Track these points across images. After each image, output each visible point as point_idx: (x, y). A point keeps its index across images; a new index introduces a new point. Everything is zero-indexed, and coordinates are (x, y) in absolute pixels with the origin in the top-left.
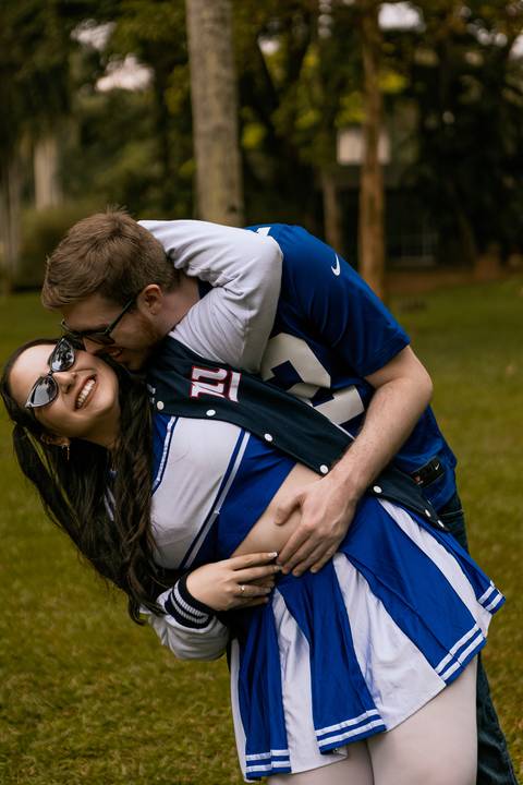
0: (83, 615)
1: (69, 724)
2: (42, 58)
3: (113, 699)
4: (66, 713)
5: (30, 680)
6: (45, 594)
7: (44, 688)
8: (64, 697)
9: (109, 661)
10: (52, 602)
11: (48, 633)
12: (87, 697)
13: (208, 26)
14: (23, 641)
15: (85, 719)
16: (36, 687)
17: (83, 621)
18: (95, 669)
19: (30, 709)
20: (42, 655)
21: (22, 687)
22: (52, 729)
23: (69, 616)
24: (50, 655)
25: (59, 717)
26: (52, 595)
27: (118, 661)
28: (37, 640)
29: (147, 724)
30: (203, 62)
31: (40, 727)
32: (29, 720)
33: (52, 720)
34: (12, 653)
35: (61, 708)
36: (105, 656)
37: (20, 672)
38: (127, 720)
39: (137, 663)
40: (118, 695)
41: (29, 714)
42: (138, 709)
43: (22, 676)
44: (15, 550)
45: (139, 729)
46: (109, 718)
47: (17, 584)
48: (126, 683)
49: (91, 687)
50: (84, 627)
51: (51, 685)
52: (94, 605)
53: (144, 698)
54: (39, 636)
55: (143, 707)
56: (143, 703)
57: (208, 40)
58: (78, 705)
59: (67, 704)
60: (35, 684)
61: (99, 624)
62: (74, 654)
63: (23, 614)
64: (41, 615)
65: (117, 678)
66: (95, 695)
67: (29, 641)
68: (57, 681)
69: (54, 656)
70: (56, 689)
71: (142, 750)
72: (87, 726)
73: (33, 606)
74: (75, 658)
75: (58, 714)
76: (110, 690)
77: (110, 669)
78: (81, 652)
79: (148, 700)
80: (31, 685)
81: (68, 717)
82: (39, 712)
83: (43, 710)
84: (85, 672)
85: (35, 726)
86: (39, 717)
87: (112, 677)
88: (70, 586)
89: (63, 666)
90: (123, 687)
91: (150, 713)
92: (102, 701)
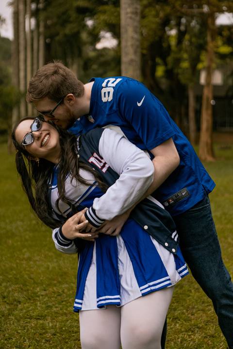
0: (49, 264)
1: (32, 306)
3: (53, 297)
4: (32, 302)
5: (20, 288)
6: (35, 255)
7: (25, 291)
8: (32, 295)
9: (55, 282)
10: (37, 258)
11: (33, 270)
12: (42, 296)
13: (129, 15)
14: (21, 272)
15: (39, 304)
16: (22, 290)
17: (48, 266)
18: (48, 285)
19: (17, 298)
20: (27, 278)
21: (16, 290)
22: (24, 307)
23: (43, 264)
24: (31, 278)
25: (28, 303)
26: (38, 255)
27: (59, 282)
28: (27, 272)
29: (65, 307)
30: (126, 31)
31: (19, 306)
32: (15, 303)
33: (25, 304)
34: (15, 276)
35: (30, 299)
36: (54, 280)
37: (16, 284)
38: (57, 305)
39: (67, 283)
40: (55, 295)
41: (15, 300)
42: (62, 302)
43: (17, 286)
44: (27, 237)
45: (61, 309)
46: (50, 304)
47: (25, 250)
48: (60, 291)
49: (45, 292)
50: (48, 268)
51: (28, 290)
52: (55, 260)
53: (67, 297)
54: (28, 271)
55: (65, 301)
57: (129, 21)
58: (38, 298)
59: (33, 297)
60: (22, 289)
61: (55, 268)
62: (41, 278)
63: (24, 262)
64: (31, 263)
65: (57, 289)
66: (46, 295)
67: (23, 272)
68: (31, 289)
69: (33, 279)
70: (30, 291)
71: (60, 318)
72: (39, 307)
73: (29, 259)
74: (41, 280)
75: (28, 301)
76: (53, 293)
77: (55, 285)
78: (44, 278)
79: (68, 298)
80: (20, 289)
81: (32, 303)
82: (20, 300)
83: (22, 299)
84: (44, 286)
85: (17, 306)
86: (20, 302)
87: (55, 288)
89: (35, 282)
90: (58, 292)
91: (68, 303)
92: (48, 298)
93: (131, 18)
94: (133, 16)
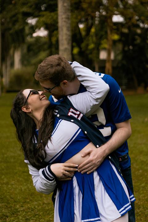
0: (21, 186)
1: (16, 219)
2: (17, 27)
3: (29, 212)
4: (15, 216)
5: (5, 205)
6: (11, 180)
7: (9, 208)
8: (15, 210)
9: (28, 200)
10: (13, 182)
11: (11, 191)
12: (21, 211)
13: (64, 20)
14: (4, 194)
15: (20, 218)
16: (7, 207)
17: (21, 188)
18: (24, 203)
19: (5, 214)
20: (9, 198)
21: (3, 207)
22: (11, 220)
23: (17, 187)
24: (11, 198)
25: (13, 217)
26: (13, 180)
27: (31, 200)
28: (8, 194)
29: (38, 220)
30: (62, 30)
31: (7, 219)
32: (4, 217)
33: (11, 217)
35: (14, 214)
36: (27, 199)
38: (32, 218)
39: (36, 201)
40: (30, 211)
41: (4, 216)
42: (36, 215)
43: (3, 204)
44: (3, 167)
46: (27, 217)
47: (3, 177)
48: (33, 207)
49: (23, 208)
50: (22, 190)
51: (11, 207)
52: (25, 184)
53: (38, 212)
54: (9, 192)
55: (37, 215)
56: (37, 213)
57: (64, 23)
58: (19, 213)
59: (15, 213)
60: (7, 206)
61: (26, 189)
62: (18, 198)
63: (4, 186)
64: (9, 186)
65: (30, 206)
66: (24, 210)
67: (6, 194)
68: (13, 206)
69: (13, 198)
70: (13, 208)
72: (21, 220)
73: (7, 184)
74: (19, 199)
75: (13, 216)
76: (28, 209)
77: (28, 203)
78: (20, 197)
79: (39, 212)
80: (5, 207)
81: (16, 217)
82: (7, 215)
83: (8, 214)
84: (21, 203)
85: (6, 219)
86: (7, 216)
87: (29, 205)
88: (18, 178)
89: (15, 201)
90: (32, 208)
91: (39, 216)
92: (26, 212)
93: (65, 21)
94: (67, 20)
